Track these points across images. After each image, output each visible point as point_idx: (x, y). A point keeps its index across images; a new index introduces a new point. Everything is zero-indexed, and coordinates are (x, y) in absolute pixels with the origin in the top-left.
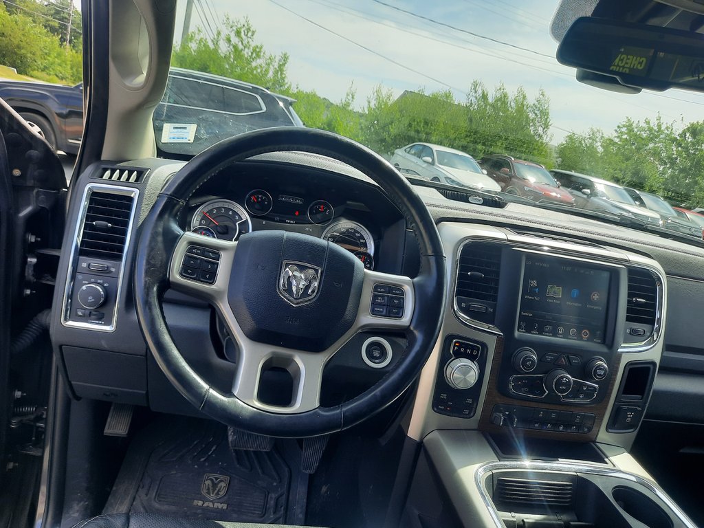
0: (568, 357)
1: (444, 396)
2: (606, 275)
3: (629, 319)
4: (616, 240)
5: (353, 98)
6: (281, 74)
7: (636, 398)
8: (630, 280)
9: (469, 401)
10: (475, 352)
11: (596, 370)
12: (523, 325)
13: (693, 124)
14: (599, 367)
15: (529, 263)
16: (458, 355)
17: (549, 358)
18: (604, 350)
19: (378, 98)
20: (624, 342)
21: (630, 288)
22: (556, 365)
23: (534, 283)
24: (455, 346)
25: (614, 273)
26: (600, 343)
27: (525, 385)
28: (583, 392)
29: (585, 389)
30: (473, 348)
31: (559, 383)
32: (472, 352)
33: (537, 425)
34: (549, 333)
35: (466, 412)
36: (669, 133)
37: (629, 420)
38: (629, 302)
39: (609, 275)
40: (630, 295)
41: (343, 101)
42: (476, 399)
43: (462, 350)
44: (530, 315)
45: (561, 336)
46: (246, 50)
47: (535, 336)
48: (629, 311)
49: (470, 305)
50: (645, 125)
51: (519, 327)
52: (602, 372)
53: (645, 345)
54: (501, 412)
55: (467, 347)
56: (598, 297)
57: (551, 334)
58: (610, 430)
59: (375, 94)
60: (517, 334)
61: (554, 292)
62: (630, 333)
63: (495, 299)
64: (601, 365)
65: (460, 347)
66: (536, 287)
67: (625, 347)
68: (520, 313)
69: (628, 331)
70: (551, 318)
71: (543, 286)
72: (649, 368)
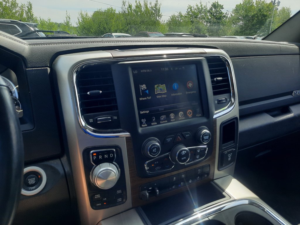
0: (182, 135)
1: (98, 196)
2: (193, 67)
3: (215, 94)
4: (194, 42)
5: (69, 18)
6: (30, 14)
7: (230, 144)
8: (210, 66)
9: (119, 192)
10: (111, 155)
11: (203, 137)
12: (144, 121)
13: (214, 3)
14: (205, 134)
15: (136, 72)
16: (98, 162)
17: (169, 140)
18: (205, 120)
19: (82, 17)
20: (216, 110)
21: (211, 72)
22: (175, 143)
23: (144, 87)
24: (93, 156)
25: (198, 64)
26: (200, 117)
27: (157, 165)
28: (198, 154)
29: (199, 151)
30: (108, 153)
31: (180, 156)
32: (109, 156)
33: (174, 187)
34: (165, 120)
35: (120, 200)
36: (205, 8)
37: (229, 159)
38: (213, 82)
39: (195, 67)
40: (212, 77)
41: (65, 21)
42: (124, 188)
43: (100, 157)
44: (148, 112)
45: (173, 120)
46: (8, 4)
47: (155, 126)
48: (214, 88)
49: (97, 119)
50: (196, 7)
51: (141, 123)
52: (207, 137)
53: (228, 107)
54: (145, 190)
55: (103, 153)
56: (191, 84)
57: (166, 121)
58: (220, 169)
59: (80, 15)
60: (140, 130)
61: (161, 90)
62: (218, 103)
63: (116, 108)
64: (206, 133)
65: (97, 156)
66: (146, 90)
67: (216, 113)
68: (139, 113)
69: (216, 102)
70: (163, 109)
71: (151, 88)
72: (234, 122)
